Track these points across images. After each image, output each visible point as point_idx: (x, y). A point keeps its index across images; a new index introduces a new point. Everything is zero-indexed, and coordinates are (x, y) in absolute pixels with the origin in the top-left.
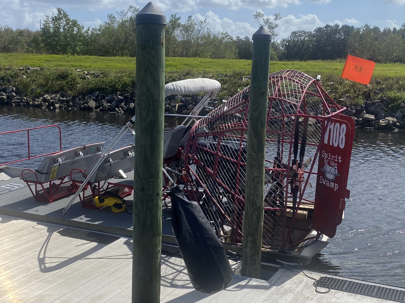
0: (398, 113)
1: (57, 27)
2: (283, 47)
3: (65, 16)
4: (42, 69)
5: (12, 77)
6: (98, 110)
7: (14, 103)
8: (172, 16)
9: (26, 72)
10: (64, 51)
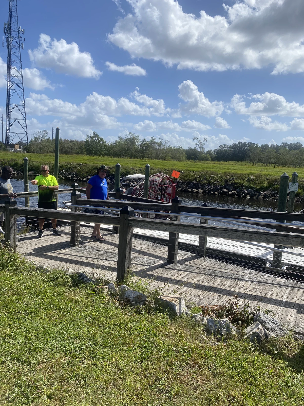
0: (238, 189)
1: (93, 141)
2: (215, 153)
3: (97, 136)
4: (87, 165)
5: (73, 168)
6: (111, 184)
7: (75, 179)
8: (151, 137)
9: (80, 166)
10: (96, 154)
